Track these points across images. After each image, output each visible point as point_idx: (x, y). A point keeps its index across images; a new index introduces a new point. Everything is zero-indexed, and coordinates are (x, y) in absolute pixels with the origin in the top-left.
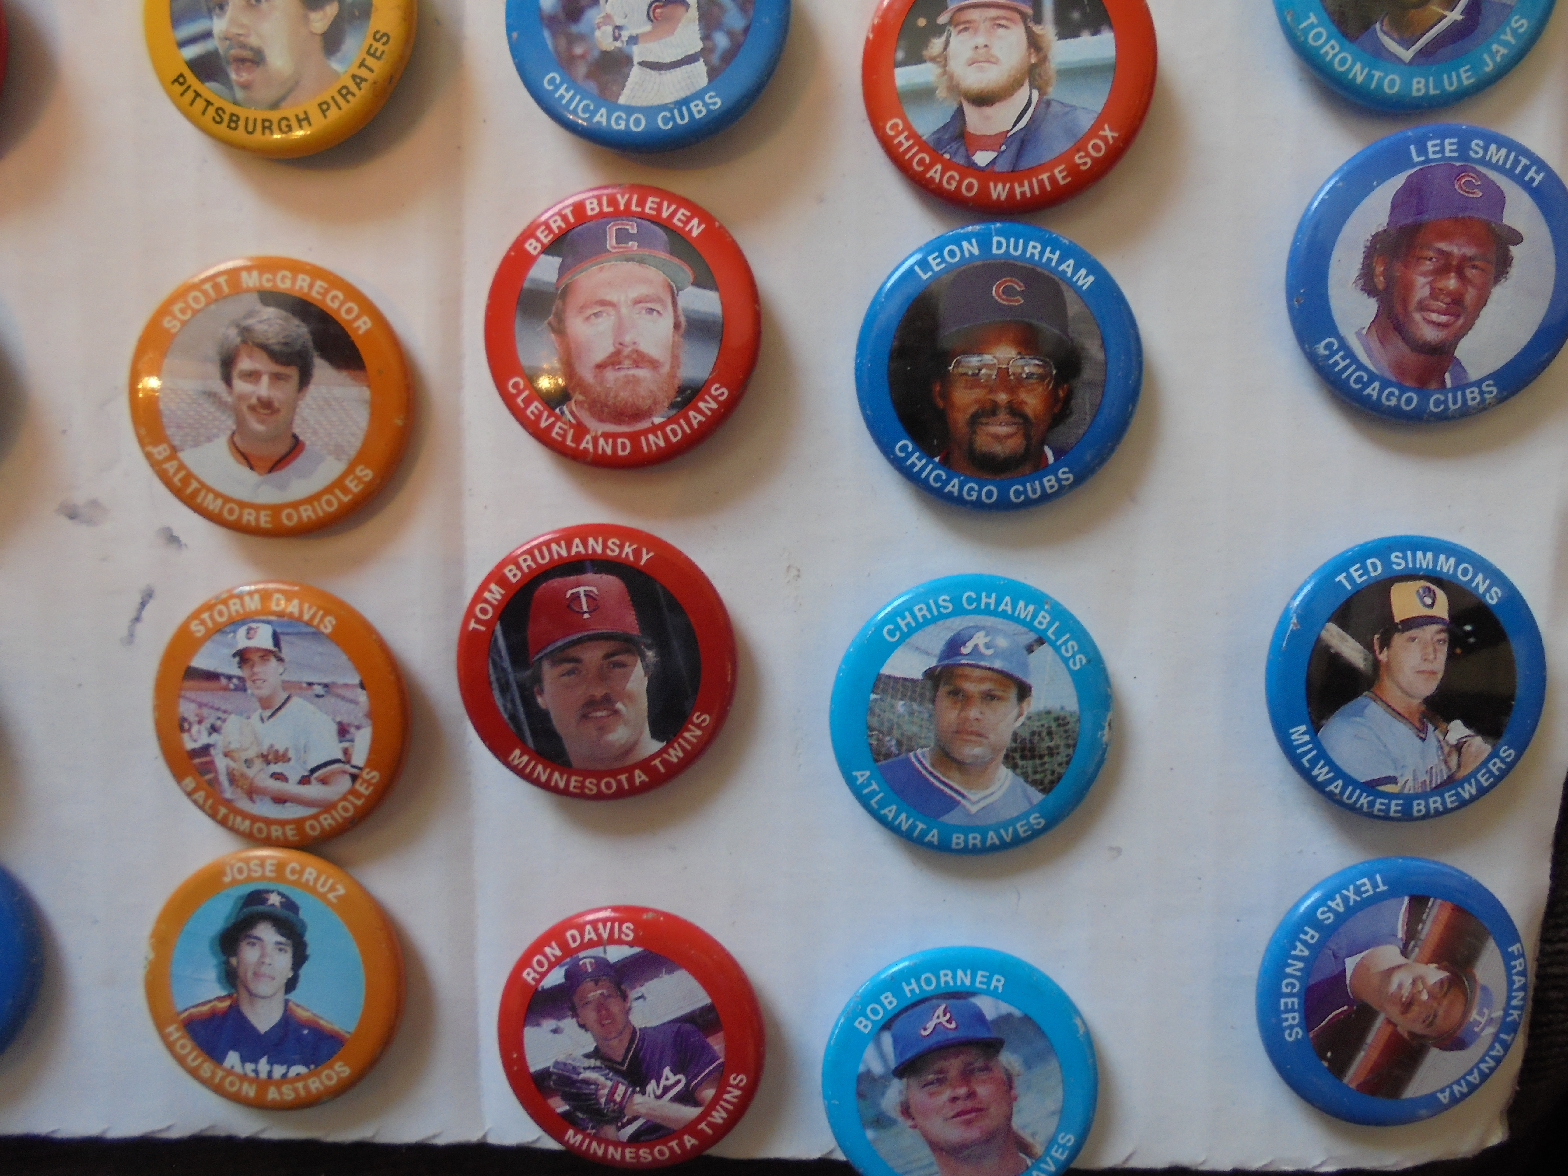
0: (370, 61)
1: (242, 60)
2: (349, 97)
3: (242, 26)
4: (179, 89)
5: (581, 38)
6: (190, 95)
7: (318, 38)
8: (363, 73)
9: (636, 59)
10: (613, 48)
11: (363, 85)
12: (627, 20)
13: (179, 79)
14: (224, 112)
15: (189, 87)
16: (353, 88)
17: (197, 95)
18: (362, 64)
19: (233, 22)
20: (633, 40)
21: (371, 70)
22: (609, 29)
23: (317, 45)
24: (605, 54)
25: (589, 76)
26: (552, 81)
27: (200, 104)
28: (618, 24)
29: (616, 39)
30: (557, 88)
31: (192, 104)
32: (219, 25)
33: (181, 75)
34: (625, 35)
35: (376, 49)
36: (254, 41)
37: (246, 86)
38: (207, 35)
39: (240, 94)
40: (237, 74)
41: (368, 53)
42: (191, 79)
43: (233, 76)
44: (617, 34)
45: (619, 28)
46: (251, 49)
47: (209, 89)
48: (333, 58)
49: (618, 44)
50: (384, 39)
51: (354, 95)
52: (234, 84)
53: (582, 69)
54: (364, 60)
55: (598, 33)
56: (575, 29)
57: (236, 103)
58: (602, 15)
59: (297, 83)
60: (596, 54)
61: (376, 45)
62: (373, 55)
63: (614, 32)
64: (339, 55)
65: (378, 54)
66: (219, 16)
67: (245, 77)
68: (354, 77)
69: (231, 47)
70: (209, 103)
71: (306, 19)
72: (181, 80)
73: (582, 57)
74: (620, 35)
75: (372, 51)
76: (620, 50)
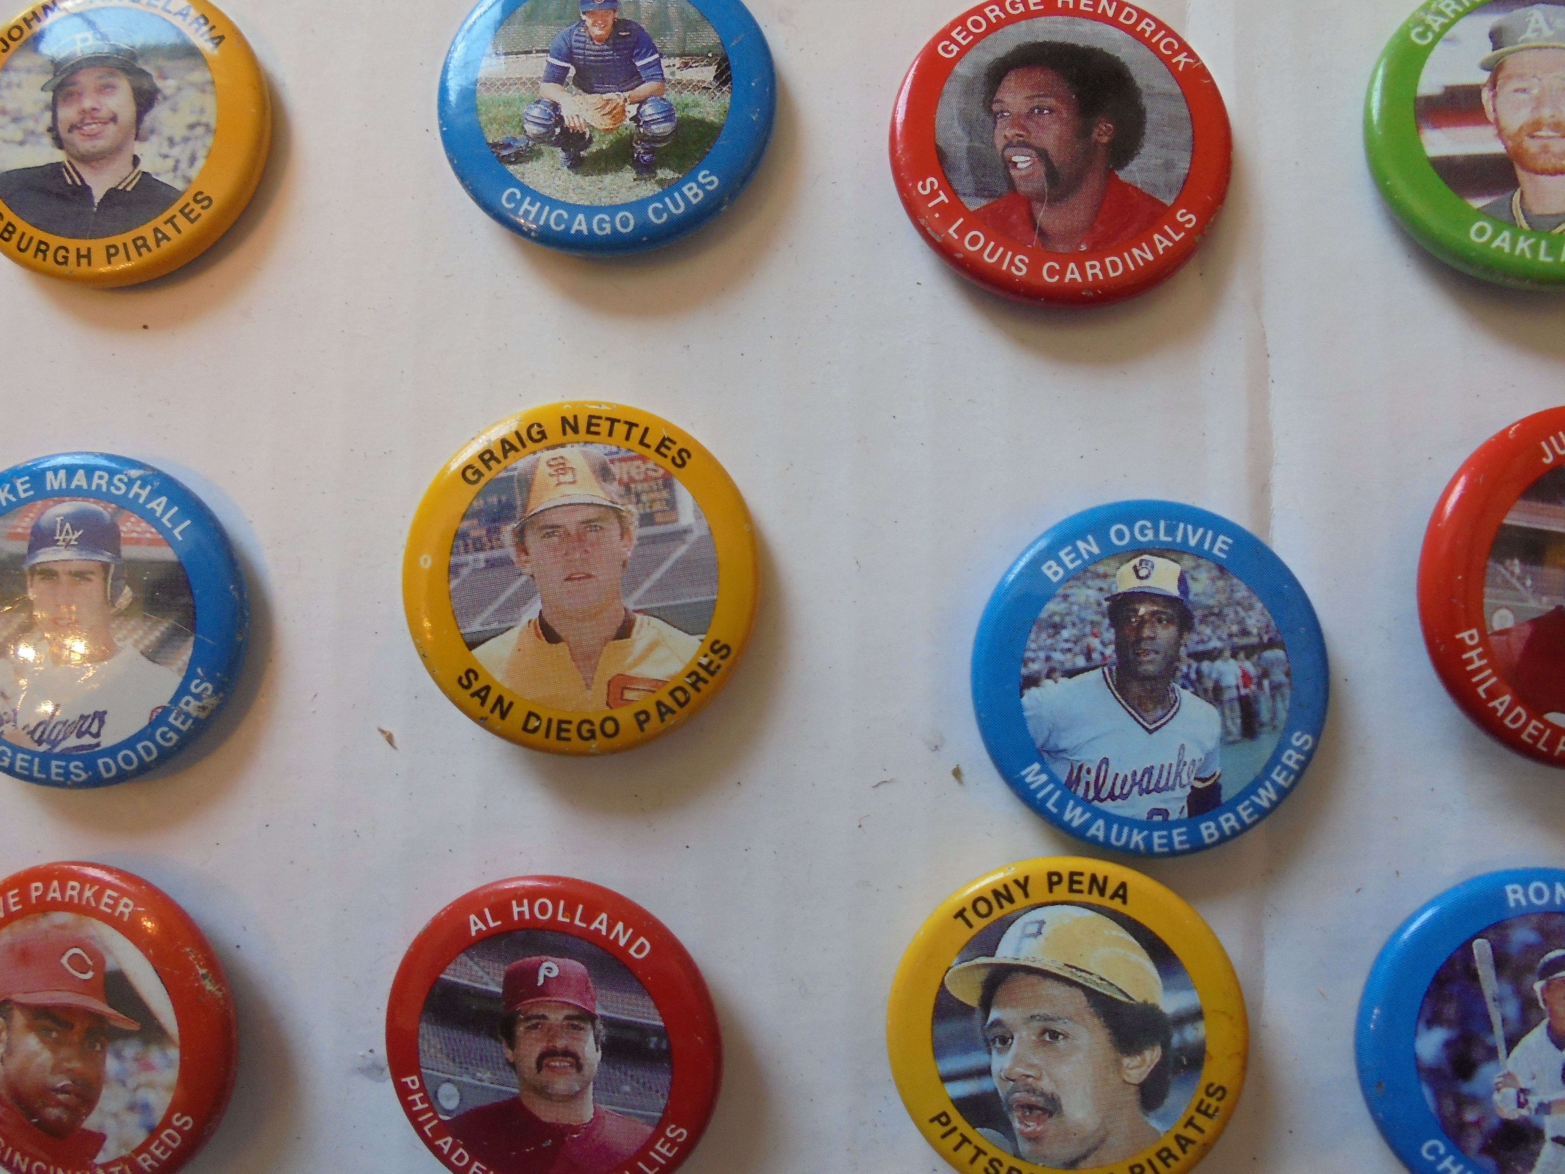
0: (1200, 1120)
1: (1031, 1107)
2: (1171, 1161)
3: (1032, 1066)
4: (938, 1129)
5: (1474, 1100)
6: (955, 1139)
7: (1133, 1089)
8: (1191, 1133)
9: (1549, 1134)
10: (1516, 1116)
11: (1189, 1148)
12: (1535, 1081)
13: (941, 1118)
14: (1001, 1164)
15: (954, 1129)
16: (1176, 1150)
17: (965, 1139)
18: (1190, 1123)
19: (1018, 1060)
20: (1544, 1108)
21: (1200, 1130)
22: (1511, 1092)
23: (1132, 1097)
24: (1506, 1124)
25: (1485, 1149)
26: (1433, 1150)
27: (967, 1151)
28: (1523, 1086)
29: (1521, 1105)
30: (1440, 1159)
31: (956, 1149)
32: (1001, 1062)
33: (944, 1114)
34: (1533, 1101)
35: (1209, 1106)
36: (1046, 1085)
37: (1034, 1138)
38: (985, 1072)
39: (1024, 1147)
40: (1021, 1122)
41: (1198, 1110)
42: (957, 1119)
43: (1016, 1125)
44: (1522, 1100)
45: (1523, 1091)
46: (1043, 1094)
47: (981, 1137)
48: (1151, 1114)
49: (1524, 1112)
50: (1219, 1094)
51: (1176, 1159)
52: (1017, 1132)
53: (1475, 1142)
54: (1192, 1118)
55: (1497, 1097)
56: (1467, 1088)
57: (1017, 1155)
58: (1501, 1073)
59: (1103, 1140)
60: (1494, 1122)
61: (1209, 1100)
62: (1205, 1113)
63: (1519, 1097)
64: (1161, 1111)
65: (1211, 1111)
66: (1000, 1051)
67: (1032, 1127)
68: (1178, 1138)
69: (1014, 1090)
70: (980, 1152)
71: (1118, 1063)
72: (944, 1119)
73: (1477, 1124)
74: (1526, 1101)
75: (1203, 1108)
76: (1526, 1120)
